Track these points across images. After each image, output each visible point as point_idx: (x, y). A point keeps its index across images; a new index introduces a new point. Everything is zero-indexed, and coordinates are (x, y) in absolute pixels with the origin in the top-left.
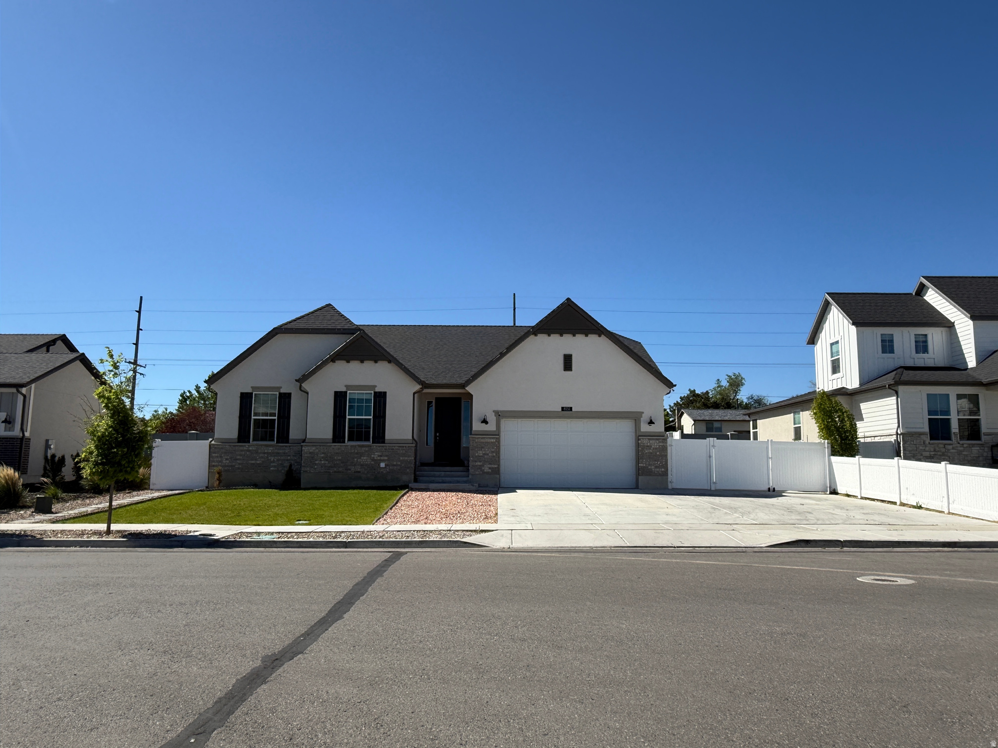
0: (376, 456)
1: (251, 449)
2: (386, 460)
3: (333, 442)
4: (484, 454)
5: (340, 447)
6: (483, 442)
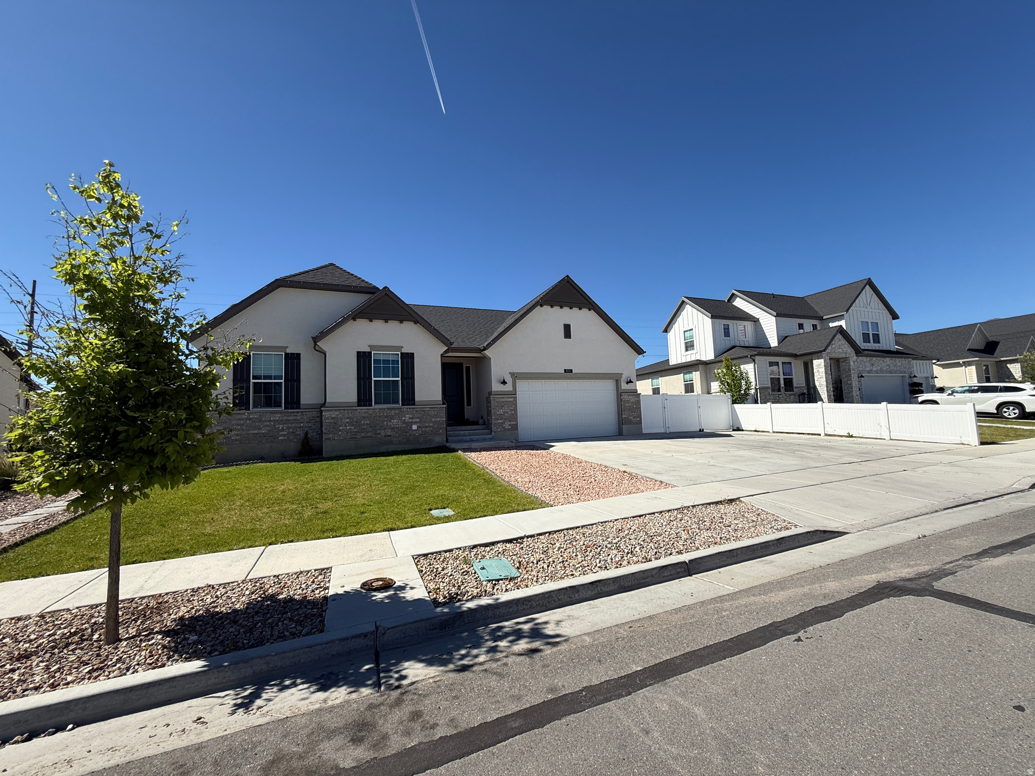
0: (407, 418)
1: (251, 417)
2: (418, 422)
3: (358, 406)
4: (505, 412)
5: (366, 410)
6: (503, 402)
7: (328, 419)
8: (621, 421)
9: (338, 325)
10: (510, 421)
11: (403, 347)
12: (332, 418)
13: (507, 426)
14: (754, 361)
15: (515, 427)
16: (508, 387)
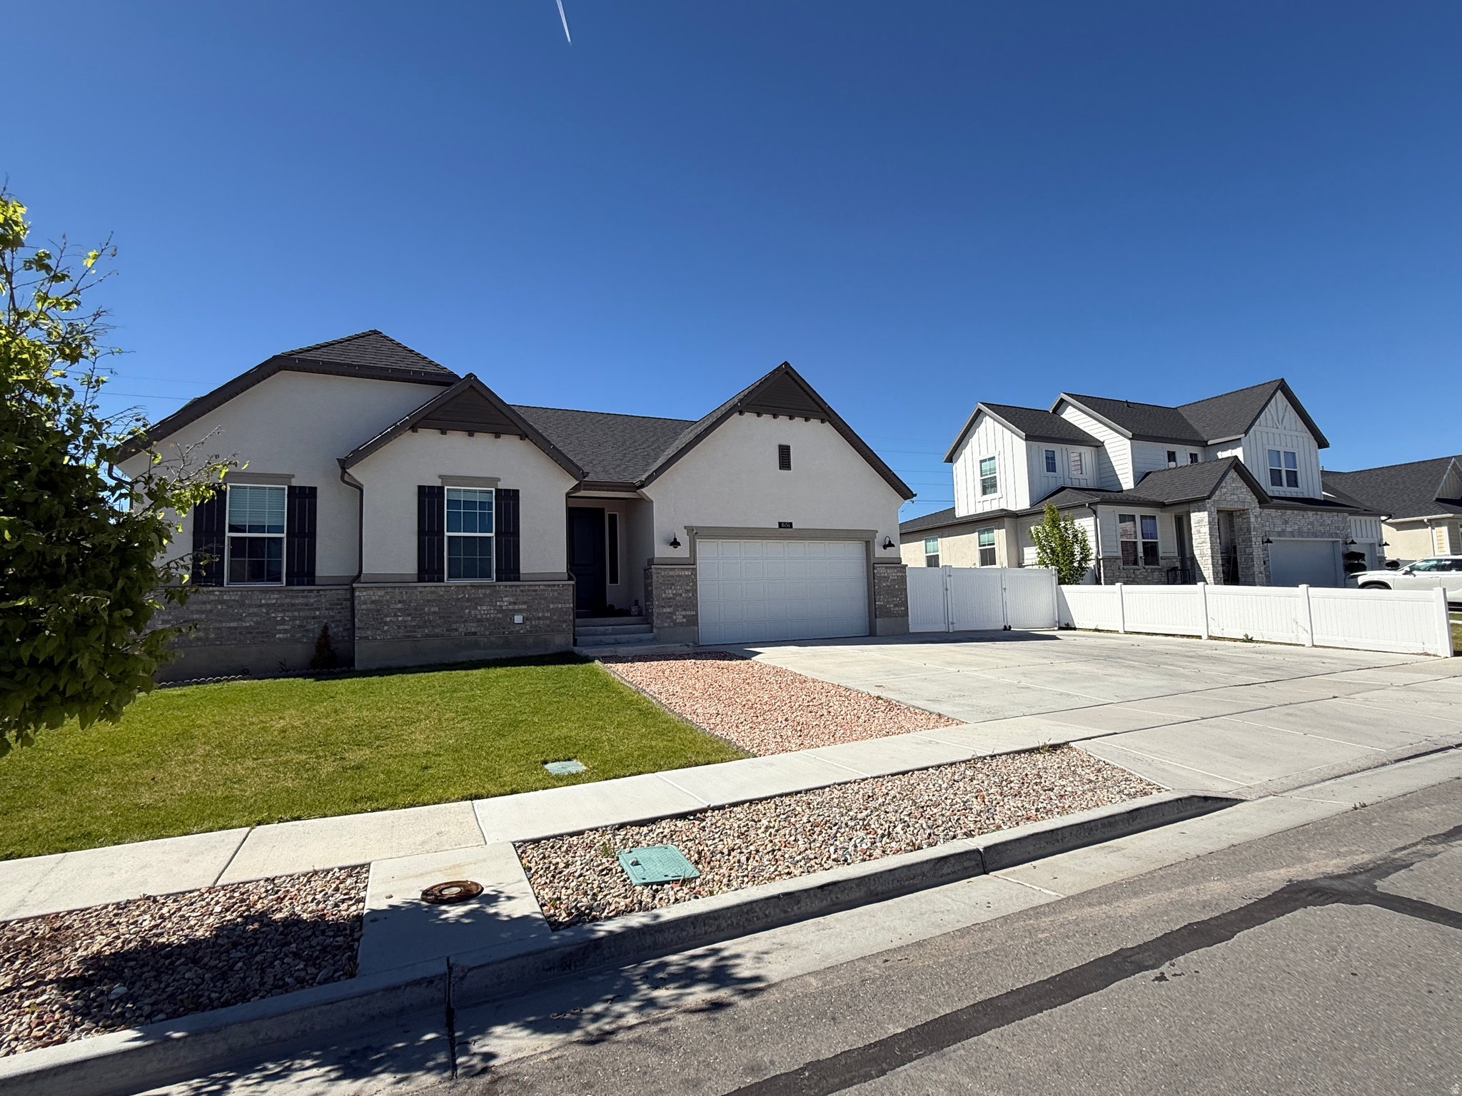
0: (505, 603)
1: (225, 597)
2: (524, 610)
3: (419, 581)
4: (675, 595)
5: (433, 589)
6: (672, 576)
7: (365, 604)
8: (874, 611)
9: (385, 439)
10: (685, 610)
11: (499, 480)
12: (373, 602)
13: (679, 617)
14: (1095, 512)
15: (693, 620)
16: (682, 552)
